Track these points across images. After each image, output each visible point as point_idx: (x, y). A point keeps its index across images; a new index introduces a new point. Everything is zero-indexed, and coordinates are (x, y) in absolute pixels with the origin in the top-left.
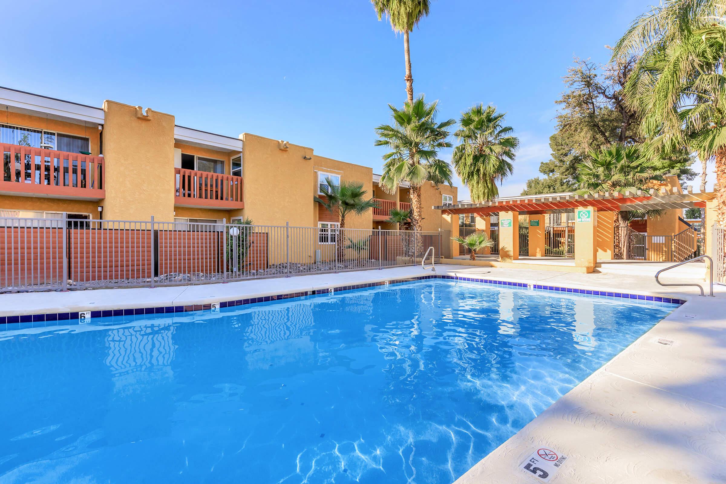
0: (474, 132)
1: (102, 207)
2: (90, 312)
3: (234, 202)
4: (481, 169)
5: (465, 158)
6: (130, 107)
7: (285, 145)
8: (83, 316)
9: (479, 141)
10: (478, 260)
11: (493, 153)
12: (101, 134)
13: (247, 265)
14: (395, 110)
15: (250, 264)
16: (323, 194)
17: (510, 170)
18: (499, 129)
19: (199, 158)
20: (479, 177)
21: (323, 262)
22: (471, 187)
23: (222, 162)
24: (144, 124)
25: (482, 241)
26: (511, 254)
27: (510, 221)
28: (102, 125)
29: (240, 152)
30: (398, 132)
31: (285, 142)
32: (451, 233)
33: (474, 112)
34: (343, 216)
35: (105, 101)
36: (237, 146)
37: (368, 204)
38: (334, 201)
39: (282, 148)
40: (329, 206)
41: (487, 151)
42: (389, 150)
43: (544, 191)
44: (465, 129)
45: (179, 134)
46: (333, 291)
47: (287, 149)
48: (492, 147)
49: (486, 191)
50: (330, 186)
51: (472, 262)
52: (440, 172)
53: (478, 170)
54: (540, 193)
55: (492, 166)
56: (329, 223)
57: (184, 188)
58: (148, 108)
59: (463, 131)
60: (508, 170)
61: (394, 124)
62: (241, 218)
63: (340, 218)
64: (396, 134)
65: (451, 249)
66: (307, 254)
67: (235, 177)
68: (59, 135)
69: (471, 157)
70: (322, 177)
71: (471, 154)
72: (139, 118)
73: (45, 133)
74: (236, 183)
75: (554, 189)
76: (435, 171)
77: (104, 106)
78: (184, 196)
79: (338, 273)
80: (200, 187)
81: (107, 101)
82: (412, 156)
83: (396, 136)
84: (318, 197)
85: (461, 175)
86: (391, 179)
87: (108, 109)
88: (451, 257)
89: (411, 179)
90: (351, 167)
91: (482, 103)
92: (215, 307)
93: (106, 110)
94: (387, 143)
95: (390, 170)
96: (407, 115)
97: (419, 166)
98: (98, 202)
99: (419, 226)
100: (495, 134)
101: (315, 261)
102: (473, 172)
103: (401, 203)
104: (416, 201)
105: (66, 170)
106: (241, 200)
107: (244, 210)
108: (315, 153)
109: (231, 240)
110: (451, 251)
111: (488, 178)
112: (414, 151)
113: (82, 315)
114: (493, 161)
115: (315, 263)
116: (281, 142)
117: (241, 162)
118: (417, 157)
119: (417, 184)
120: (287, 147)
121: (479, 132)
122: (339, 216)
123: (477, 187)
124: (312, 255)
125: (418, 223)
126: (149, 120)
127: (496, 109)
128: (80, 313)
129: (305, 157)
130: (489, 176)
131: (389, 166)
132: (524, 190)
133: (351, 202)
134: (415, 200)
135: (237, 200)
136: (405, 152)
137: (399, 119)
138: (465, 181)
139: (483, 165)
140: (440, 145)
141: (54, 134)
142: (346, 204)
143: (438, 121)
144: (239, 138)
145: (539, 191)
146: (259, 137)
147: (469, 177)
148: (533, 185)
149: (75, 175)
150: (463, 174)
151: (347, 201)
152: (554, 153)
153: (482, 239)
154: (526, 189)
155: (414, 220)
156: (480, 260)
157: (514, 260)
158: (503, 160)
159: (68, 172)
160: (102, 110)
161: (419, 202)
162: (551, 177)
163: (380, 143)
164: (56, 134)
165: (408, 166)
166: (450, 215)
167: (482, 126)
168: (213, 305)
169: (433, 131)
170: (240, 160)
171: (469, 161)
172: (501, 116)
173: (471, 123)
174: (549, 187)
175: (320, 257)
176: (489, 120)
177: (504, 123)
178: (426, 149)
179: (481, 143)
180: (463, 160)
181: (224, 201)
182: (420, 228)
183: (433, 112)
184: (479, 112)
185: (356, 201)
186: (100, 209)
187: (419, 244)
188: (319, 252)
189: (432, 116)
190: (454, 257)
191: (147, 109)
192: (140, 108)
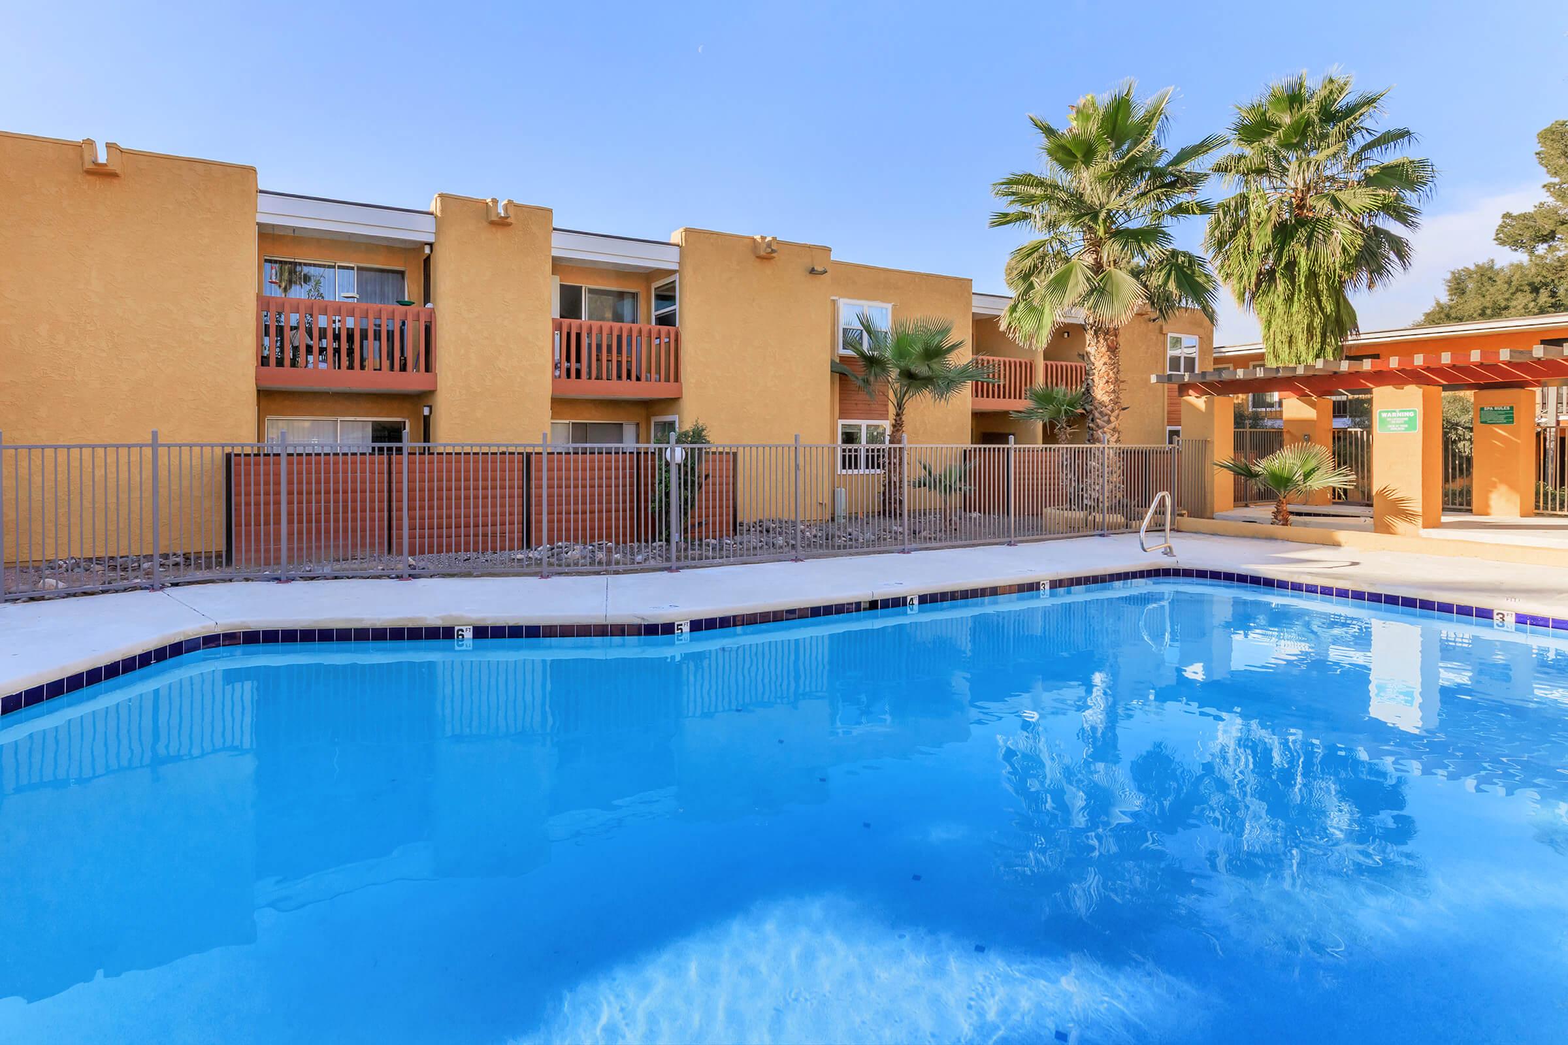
0: (1276, 157)
1: (431, 407)
2: (471, 627)
3: (663, 384)
4: (1303, 264)
5: (1249, 235)
6: (477, 201)
7: (769, 245)
8: (461, 635)
9: (1295, 179)
10: (1298, 524)
11: (1344, 211)
12: (427, 261)
13: (693, 526)
14: (1049, 132)
15: (700, 524)
16: (850, 353)
17: (1401, 255)
18: (1360, 140)
19: (591, 291)
20: (1293, 282)
21: (850, 518)
22: (1264, 314)
23: (634, 296)
24: (500, 234)
25: (1313, 470)
26: (1416, 506)
27: (1412, 414)
28: (431, 245)
29: (673, 272)
30: (1056, 187)
31: (769, 239)
32: (1209, 446)
33: (1276, 99)
34: (900, 406)
35: (437, 195)
36: (667, 260)
37: (963, 374)
38: (878, 370)
39: (762, 253)
40: (867, 382)
41: (1322, 207)
42: (1030, 234)
43: (1514, 303)
44: (1248, 151)
45: (560, 246)
46: (916, 602)
47: (773, 255)
48: (1339, 195)
49: (1317, 321)
50: (869, 333)
51: (1279, 529)
52: (1179, 285)
53: (1292, 265)
54: (1499, 311)
55: (1339, 250)
56: (864, 423)
57: (568, 359)
58: (509, 201)
59: (1241, 157)
60: (1392, 256)
61: (1047, 169)
62: (675, 418)
63: (892, 411)
64: (1050, 191)
65: (1208, 489)
66: (814, 498)
67: (664, 329)
68: (359, 269)
69: (1269, 228)
70: (849, 313)
71: (1269, 218)
72: (493, 223)
73: (340, 267)
74: (667, 340)
75: (1553, 294)
76: (1166, 283)
77: (434, 206)
78: (569, 376)
79: (908, 553)
80: (597, 355)
81: (441, 196)
82: (1096, 245)
83: (1049, 198)
84: (838, 361)
85: (1234, 280)
86: (1035, 311)
87: (442, 211)
88: (1208, 514)
89: (1095, 306)
90: (917, 280)
91: (1304, 71)
92: (681, 629)
93: (439, 214)
94: (1025, 217)
95: (1031, 287)
96: (1083, 142)
97: (1118, 271)
98: (423, 397)
99: (1114, 430)
100: (1350, 155)
101: (833, 514)
102: (1271, 273)
103: (1049, 363)
104: (1105, 364)
105: (364, 335)
106: (677, 379)
107: (681, 400)
108: (834, 257)
109: (667, 471)
110: (1209, 497)
111: (1322, 286)
112: (1101, 233)
113: (460, 632)
114: (1343, 234)
115: (833, 519)
116: (760, 241)
117: (675, 291)
118: (1111, 250)
119: (1112, 321)
120: (773, 251)
121: (1292, 156)
122: (887, 405)
123: (1288, 313)
124: (826, 501)
125: (1109, 422)
126: (509, 225)
127: (1353, 80)
128: (456, 628)
129: (813, 270)
130: (1328, 278)
131: (1026, 276)
132: (1438, 304)
133: (921, 369)
134: (1102, 362)
135: (668, 380)
136: (1074, 237)
137: (1060, 155)
138: (1247, 295)
139: (1309, 248)
140: (1180, 210)
141: (352, 268)
142: (909, 376)
143: (1172, 145)
144: (672, 241)
145: (1495, 303)
146: (712, 233)
147: (1258, 285)
148: (1471, 285)
149: (377, 343)
150: (1241, 277)
151: (913, 368)
152: (1557, 180)
153: (1312, 464)
154: (1444, 299)
155: (1097, 415)
156: (1305, 524)
157: (1425, 527)
158: (1376, 229)
159: (367, 339)
160: (432, 214)
161: (1115, 365)
162: (1542, 257)
163: (1004, 220)
164: (356, 269)
165: (1084, 274)
166: (1204, 398)
167: (1304, 135)
168: (678, 625)
169: (1157, 174)
170: (674, 289)
171: (1262, 239)
172: (1370, 101)
173: (1270, 134)
174: (1535, 290)
175: (843, 507)
176: (1329, 115)
177: (1376, 122)
178: (1134, 225)
179: (1300, 186)
180: (1240, 240)
181: (643, 383)
182: (1116, 435)
183: (1156, 123)
184: (1294, 99)
185: (935, 366)
186: (426, 411)
187: (1115, 478)
188: (842, 493)
189: (1154, 133)
190: (1216, 514)
191: (505, 202)
192: (495, 201)
